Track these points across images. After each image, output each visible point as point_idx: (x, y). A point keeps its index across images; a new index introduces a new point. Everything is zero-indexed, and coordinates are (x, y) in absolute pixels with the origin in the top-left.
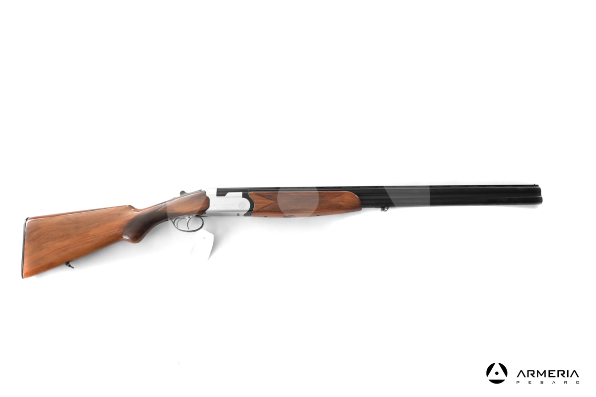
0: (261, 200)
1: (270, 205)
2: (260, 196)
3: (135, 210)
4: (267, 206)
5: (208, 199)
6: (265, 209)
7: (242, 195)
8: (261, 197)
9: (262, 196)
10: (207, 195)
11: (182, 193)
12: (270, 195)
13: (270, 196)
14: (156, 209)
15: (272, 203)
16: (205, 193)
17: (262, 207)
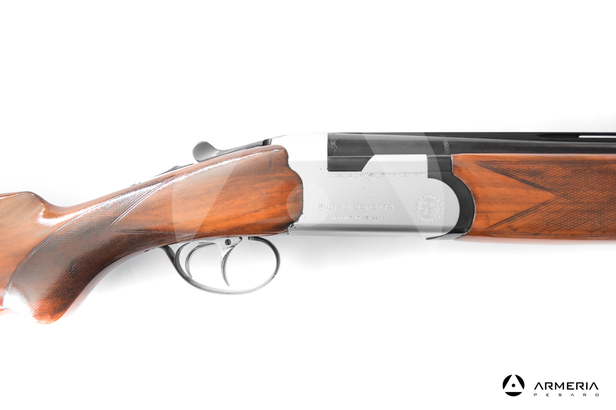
0: (503, 190)
1: (536, 208)
2: (496, 171)
3: (51, 211)
4: (526, 212)
5: (295, 181)
6: (518, 223)
7: (425, 169)
8: (499, 178)
9: (505, 173)
10: (294, 162)
11: (203, 148)
12: (535, 167)
13: (536, 173)
14: (109, 213)
15: (544, 204)
16: (286, 155)
17: (505, 216)
